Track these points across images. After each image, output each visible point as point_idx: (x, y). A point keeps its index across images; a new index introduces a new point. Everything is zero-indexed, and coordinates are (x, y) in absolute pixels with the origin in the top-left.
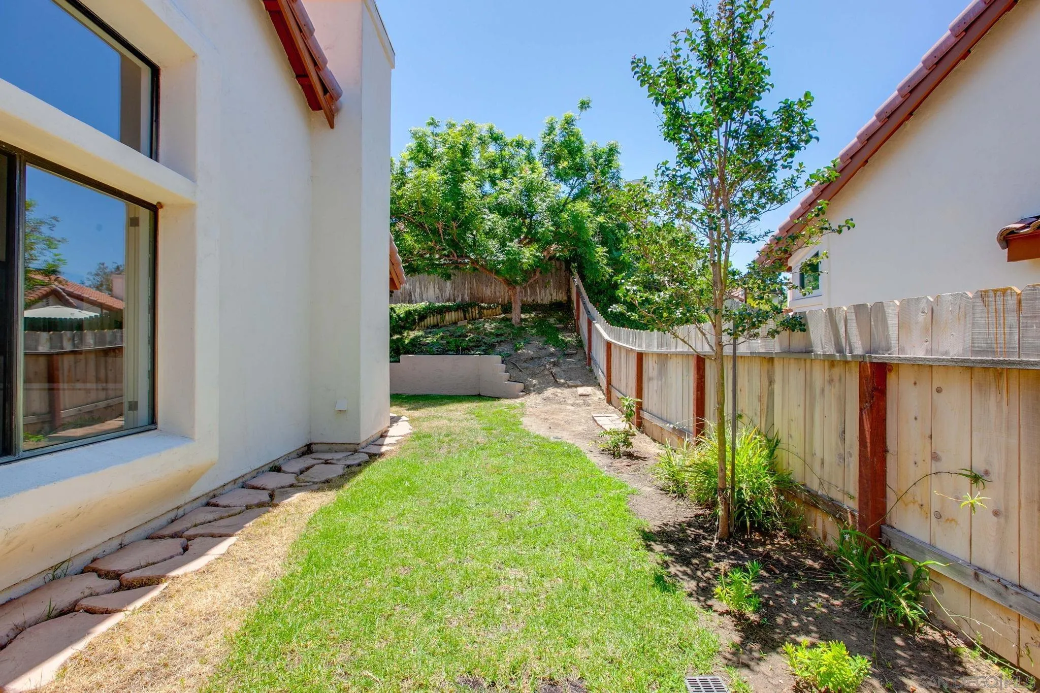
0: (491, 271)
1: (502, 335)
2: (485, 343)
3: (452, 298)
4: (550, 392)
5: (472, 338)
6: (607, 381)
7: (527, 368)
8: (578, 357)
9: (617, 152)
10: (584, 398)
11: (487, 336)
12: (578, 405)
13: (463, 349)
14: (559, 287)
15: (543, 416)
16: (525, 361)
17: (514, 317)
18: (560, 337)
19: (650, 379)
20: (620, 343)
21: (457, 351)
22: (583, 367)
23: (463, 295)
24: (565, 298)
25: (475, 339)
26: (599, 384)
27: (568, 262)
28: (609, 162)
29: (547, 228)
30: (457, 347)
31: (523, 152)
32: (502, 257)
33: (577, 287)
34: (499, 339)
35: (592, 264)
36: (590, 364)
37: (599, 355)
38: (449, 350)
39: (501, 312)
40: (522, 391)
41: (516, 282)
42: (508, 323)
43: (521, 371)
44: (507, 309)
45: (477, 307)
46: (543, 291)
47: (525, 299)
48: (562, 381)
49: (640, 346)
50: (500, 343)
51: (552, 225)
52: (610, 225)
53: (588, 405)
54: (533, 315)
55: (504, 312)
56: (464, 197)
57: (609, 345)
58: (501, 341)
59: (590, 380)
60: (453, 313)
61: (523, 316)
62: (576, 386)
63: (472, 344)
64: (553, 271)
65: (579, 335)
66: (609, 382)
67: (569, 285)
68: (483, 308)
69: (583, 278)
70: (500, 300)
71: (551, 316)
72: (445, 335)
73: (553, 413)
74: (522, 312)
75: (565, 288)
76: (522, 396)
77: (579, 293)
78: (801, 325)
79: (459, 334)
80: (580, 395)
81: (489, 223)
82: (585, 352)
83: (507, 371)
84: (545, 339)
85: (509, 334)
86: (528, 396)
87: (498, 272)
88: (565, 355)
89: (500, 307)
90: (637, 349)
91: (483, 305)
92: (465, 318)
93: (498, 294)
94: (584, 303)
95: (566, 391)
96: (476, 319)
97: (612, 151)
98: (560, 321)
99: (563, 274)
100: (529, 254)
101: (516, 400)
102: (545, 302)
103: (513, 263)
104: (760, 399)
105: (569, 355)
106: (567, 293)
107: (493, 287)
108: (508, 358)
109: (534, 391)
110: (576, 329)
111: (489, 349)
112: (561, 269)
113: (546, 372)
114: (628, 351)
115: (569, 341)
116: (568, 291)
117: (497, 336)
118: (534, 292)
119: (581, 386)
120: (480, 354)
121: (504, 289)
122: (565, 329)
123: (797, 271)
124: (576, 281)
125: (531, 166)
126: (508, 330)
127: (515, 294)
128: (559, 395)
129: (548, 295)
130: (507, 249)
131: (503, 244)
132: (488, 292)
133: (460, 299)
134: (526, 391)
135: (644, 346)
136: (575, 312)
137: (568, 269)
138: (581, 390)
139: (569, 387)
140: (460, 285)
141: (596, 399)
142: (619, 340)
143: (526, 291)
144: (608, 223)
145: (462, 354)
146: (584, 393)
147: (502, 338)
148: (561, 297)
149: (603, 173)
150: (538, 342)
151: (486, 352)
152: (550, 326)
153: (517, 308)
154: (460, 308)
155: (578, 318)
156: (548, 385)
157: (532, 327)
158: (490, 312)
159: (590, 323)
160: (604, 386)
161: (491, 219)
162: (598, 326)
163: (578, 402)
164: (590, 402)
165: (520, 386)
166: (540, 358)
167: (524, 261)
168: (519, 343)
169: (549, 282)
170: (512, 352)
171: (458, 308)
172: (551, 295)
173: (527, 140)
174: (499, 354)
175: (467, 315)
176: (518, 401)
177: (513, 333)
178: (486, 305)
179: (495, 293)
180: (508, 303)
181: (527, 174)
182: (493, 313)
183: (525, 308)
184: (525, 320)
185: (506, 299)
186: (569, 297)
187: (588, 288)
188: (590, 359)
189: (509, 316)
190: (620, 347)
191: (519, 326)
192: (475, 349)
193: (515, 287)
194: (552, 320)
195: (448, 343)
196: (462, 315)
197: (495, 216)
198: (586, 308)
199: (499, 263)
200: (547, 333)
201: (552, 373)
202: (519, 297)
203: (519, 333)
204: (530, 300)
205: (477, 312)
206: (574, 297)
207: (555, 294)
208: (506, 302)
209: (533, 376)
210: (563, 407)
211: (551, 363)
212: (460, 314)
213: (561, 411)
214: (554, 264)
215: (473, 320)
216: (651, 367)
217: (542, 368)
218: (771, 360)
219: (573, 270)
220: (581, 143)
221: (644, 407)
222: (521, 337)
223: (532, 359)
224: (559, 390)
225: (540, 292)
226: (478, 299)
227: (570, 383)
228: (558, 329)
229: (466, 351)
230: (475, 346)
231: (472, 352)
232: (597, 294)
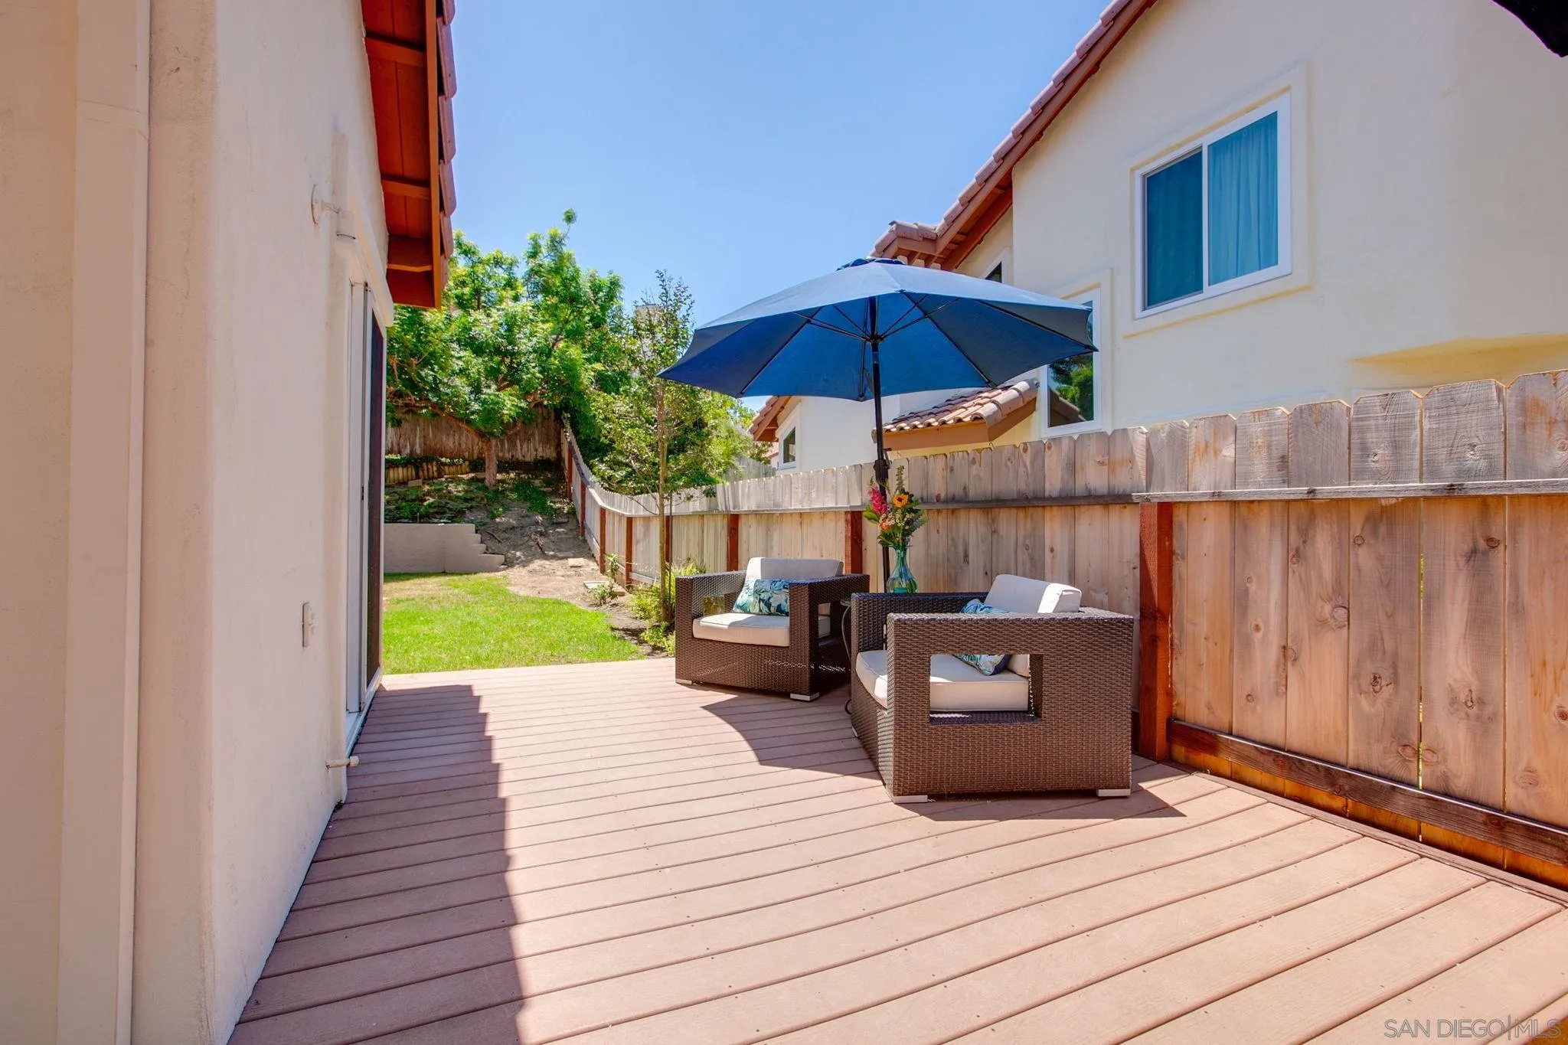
0: (461, 420)
1: (472, 499)
2: (450, 510)
3: (396, 448)
4: (537, 564)
5: (432, 503)
6: (601, 550)
7: (507, 539)
8: (570, 526)
9: (620, 286)
10: (575, 569)
11: (452, 500)
12: (569, 576)
13: (422, 517)
14: (546, 441)
15: (530, 585)
16: (504, 531)
17: (487, 477)
18: (548, 503)
19: (637, 542)
20: (613, 509)
21: (414, 519)
22: (575, 538)
23: (413, 445)
24: (554, 455)
25: (436, 504)
26: (593, 556)
27: (558, 412)
28: (611, 297)
29: (533, 374)
30: (413, 514)
31: (501, 273)
32: (476, 407)
33: (570, 443)
34: (469, 505)
35: (586, 418)
36: (583, 535)
37: (593, 522)
38: (401, 518)
39: (468, 470)
40: (503, 564)
41: (492, 434)
42: (480, 485)
43: (499, 542)
44: (477, 465)
45: (434, 463)
46: (525, 446)
47: (500, 454)
48: (551, 553)
49: (631, 511)
50: (470, 509)
51: (540, 372)
52: (610, 373)
53: (580, 575)
54: (512, 475)
55: (472, 471)
56: (427, 329)
57: (603, 511)
58: (472, 507)
59: (584, 551)
60: (400, 469)
61: (499, 476)
62: (567, 558)
63: (431, 511)
64: (539, 421)
65: (571, 501)
66: (603, 552)
67: (559, 439)
68: (444, 464)
69: (576, 433)
70: (466, 455)
71: (537, 478)
72: (394, 498)
73: (541, 583)
74: (499, 472)
75: (554, 443)
76: (504, 569)
77: (571, 451)
78: (713, 493)
79: (414, 497)
80: (571, 567)
81: (460, 363)
82: (578, 521)
83: (482, 542)
84: (528, 504)
85: (482, 499)
86: (510, 569)
87: (469, 422)
88: (553, 523)
89: (467, 463)
90: (627, 514)
91: (443, 460)
92: (418, 477)
93: (464, 446)
94: (578, 464)
95: (556, 564)
96: (433, 478)
97: (614, 284)
98: (548, 484)
99: (552, 424)
100: (510, 403)
101: (497, 573)
102: (528, 459)
103: (491, 413)
104: (698, 545)
105: (559, 524)
106: (556, 449)
107: (457, 437)
108: (483, 528)
109: (518, 564)
110: (568, 495)
111: (457, 516)
112: (550, 417)
113: (532, 543)
114: (621, 516)
115: (559, 508)
116: (559, 445)
117: (466, 500)
118: (513, 445)
119: (574, 557)
120: (444, 523)
121: (473, 439)
122: (555, 493)
123: (781, 442)
124: (568, 436)
125: (513, 293)
126: (481, 494)
127: (489, 450)
128: (547, 567)
129: (531, 450)
130: (483, 396)
131: (477, 390)
132: (449, 442)
133: (408, 450)
134: (509, 563)
135: (634, 511)
136: (566, 473)
137: (558, 418)
138: (572, 561)
139: (562, 558)
140: (409, 432)
141: (589, 570)
142: (613, 506)
143: (503, 445)
144: (607, 371)
145: (420, 522)
146: (576, 564)
147: (474, 503)
148: (549, 453)
149: (603, 308)
150: (519, 509)
151: (452, 520)
152: (534, 489)
153: (492, 465)
154: (411, 464)
155: (570, 481)
156: (534, 557)
157: (512, 491)
158: (453, 469)
159: (584, 487)
160: (598, 555)
161: (461, 357)
162: (592, 491)
163: (569, 573)
164: (582, 572)
165: (501, 558)
166: (522, 527)
167: (505, 412)
168: (497, 510)
169: (533, 435)
170: (487, 520)
171: (407, 463)
172: (536, 450)
173: (507, 255)
174: (472, 522)
175: (421, 473)
176: (499, 574)
177: (487, 496)
178: (448, 460)
179: (460, 444)
180: (478, 458)
181: (509, 305)
182: (457, 471)
183: (503, 466)
184: (502, 481)
185: (476, 452)
186: (559, 454)
187: (583, 444)
188: (584, 528)
189: (480, 475)
190: (614, 513)
191: (494, 488)
192: (438, 517)
193: (489, 440)
194: (537, 483)
195: (398, 508)
196: (414, 472)
197: (467, 354)
198: (579, 469)
199: (473, 413)
200: (534, 499)
201: (538, 544)
202: (494, 452)
203: (497, 495)
204: (508, 456)
205: (435, 469)
206: (565, 454)
207: (540, 450)
208: (475, 456)
209: (516, 547)
210: (552, 578)
211: (536, 532)
212: (411, 471)
213: (549, 581)
214: (540, 412)
215: (429, 479)
216: (638, 529)
217: (527, 538)
218: (703, 516)
219: (564, 421)
220: (577, 271)
221: (633, 569)
222: (498, 502)
223: (513, 528)
224: (547, 562)
225: (521, 446)
226: (435, 451)
227: (560, 555)
228: (544, 494)
229: (426, 518)
230: (437, 513)
231: (436, 521)
232: (593, 451)
